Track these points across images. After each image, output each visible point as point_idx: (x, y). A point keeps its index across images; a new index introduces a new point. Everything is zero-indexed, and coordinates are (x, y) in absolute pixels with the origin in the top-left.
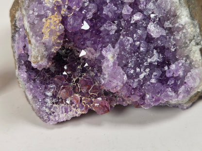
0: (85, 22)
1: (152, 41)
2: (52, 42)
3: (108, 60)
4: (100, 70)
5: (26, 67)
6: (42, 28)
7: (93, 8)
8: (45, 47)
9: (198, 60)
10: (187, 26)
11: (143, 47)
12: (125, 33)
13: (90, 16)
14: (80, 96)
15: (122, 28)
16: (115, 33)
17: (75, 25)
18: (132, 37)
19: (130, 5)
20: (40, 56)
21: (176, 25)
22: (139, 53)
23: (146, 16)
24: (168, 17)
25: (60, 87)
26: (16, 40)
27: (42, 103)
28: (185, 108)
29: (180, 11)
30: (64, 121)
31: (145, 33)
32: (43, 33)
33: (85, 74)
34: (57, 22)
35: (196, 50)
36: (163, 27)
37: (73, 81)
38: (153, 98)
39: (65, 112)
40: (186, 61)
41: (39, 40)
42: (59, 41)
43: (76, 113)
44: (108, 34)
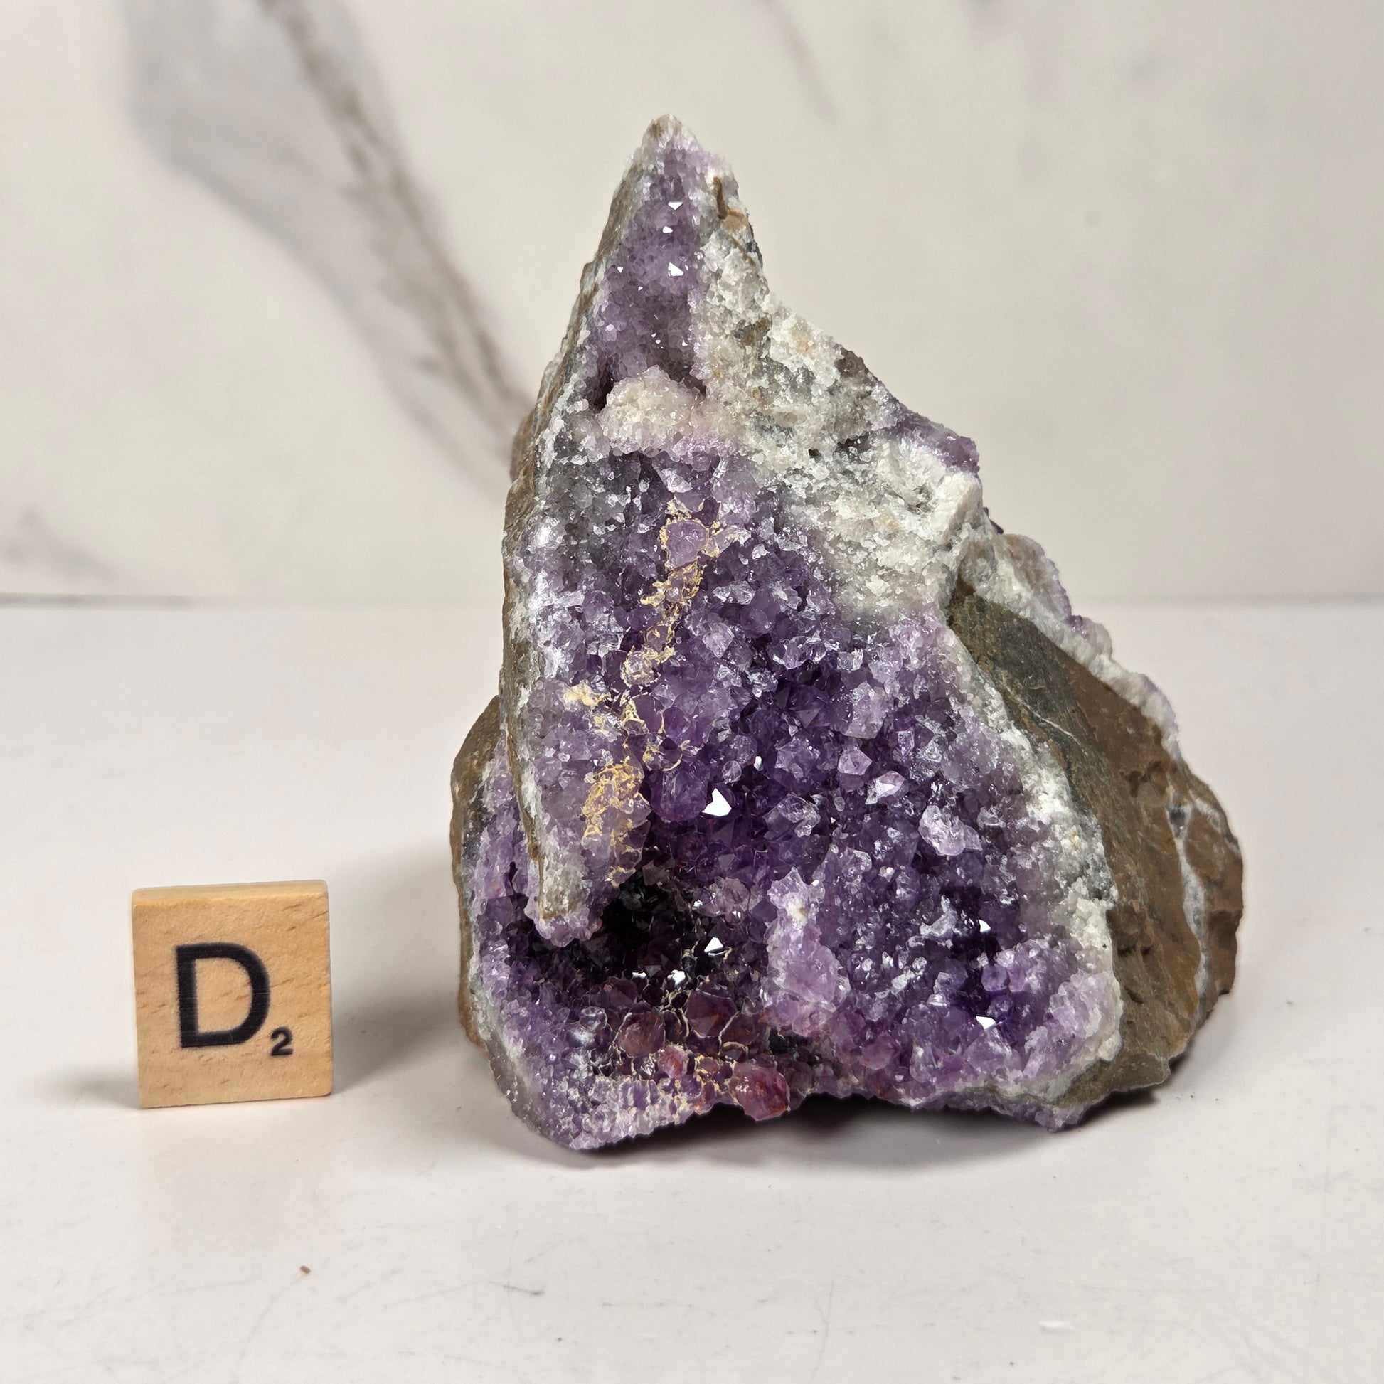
0: (716, 794)
1: (936, 869)
2: (609, 850)
3: (789, 920)
4: (760, 961)
5: (510, 946)
6: (581, 802)
7: (743, 750)
8: (586, 863)
9: (1099, 946)
10: (1057, 827)
11: (904, 886)
12: (845, 835)
13: (732, 773)
14: (689, 1052)
15: (838, 820)
16: (814, 831)
17: (686, 798)
18: (870, 850)
19: (865, 746)
20: (567, 893)
21: (1022, 822)
22: (891, 906)
23: (916, 783)
24: (991, 795)
25: (621, 1015)
26: (482, 853)
27: (557, 1071)
28: (1060, 1123)
29: (1035, 777)
30: (627, 1139)
31: (911, 840)
32: (583, 819)
33: (707, 980)
34: (631, 786)
35: (1090, 914)
36: (975, 826)
37: (667, 1002)
38: (937, 1059)
39: (635, 1105)
40: (1053, 944)
41: (572, 838)
42: (629, 849)
43: (673, 1109)
44: (790, 837)
